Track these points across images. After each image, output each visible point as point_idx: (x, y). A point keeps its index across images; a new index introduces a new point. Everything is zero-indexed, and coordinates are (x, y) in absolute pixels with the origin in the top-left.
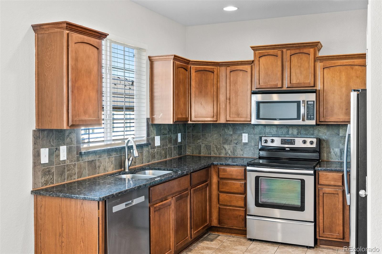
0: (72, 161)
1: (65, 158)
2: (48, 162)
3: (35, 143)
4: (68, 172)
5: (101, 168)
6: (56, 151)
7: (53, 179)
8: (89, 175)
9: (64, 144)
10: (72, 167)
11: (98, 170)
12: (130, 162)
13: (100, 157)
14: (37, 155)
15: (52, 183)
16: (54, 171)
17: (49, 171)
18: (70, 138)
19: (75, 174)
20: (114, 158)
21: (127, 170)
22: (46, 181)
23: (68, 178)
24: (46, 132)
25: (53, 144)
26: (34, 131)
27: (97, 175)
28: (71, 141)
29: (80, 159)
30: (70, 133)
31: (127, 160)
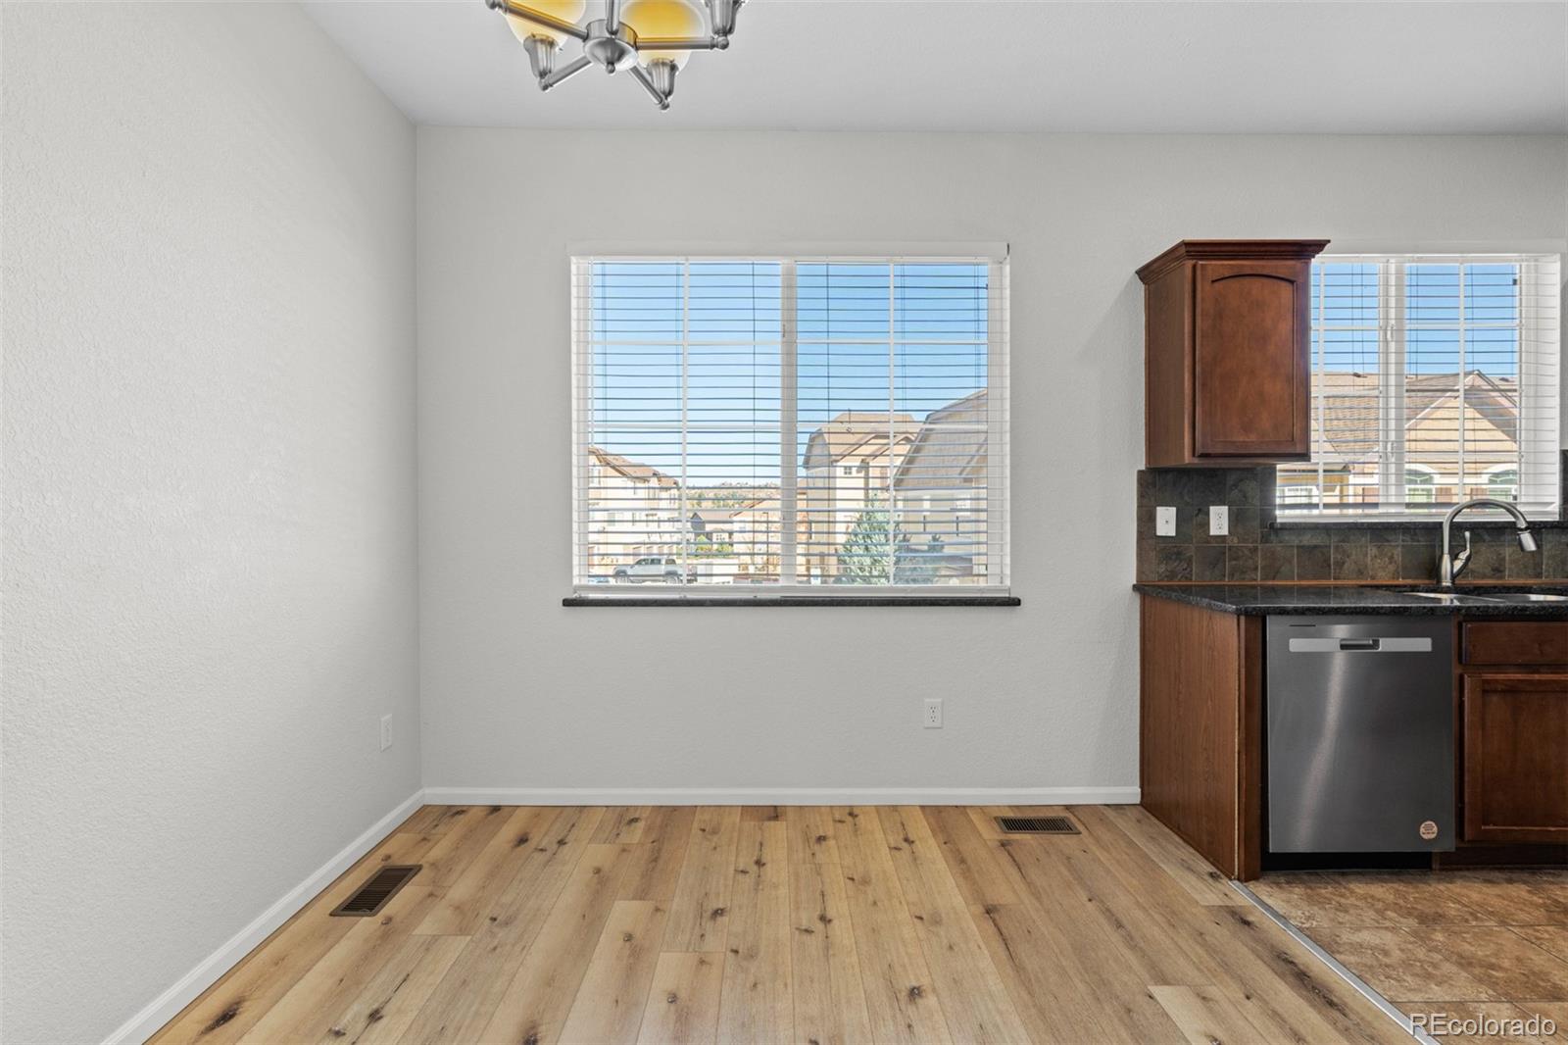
0: (1245, 541)
1: (1225, 532)
2: (1174, 534)
3: (1141, 495)
4: (1234, 562)
5: (1346, 566)
6: (1197, 515)
7: (1189, 569)
8: (1300, 577)
9: (1222, 503)
10: (1247, 552)
11: (1335, 569)
12: (1458, 565)
13: (1343, 541)
14: (1146, 520)
15: (1186, 578)
16: (1193, 554)
17: (1179, 554)
18: (1240, 491)
19: (1256, 568)
20: (1399, 549)
21: (1446, 583)
22: (1172, 572)
23: (1233, 575)
24: (1170, 477)
25: (1188, 500)
26: (1140, 472)
27: (1332, 582)
28: (1245, 497)
29: (1273, 537)
30: (1241, 480)
31: (1446, 558)
